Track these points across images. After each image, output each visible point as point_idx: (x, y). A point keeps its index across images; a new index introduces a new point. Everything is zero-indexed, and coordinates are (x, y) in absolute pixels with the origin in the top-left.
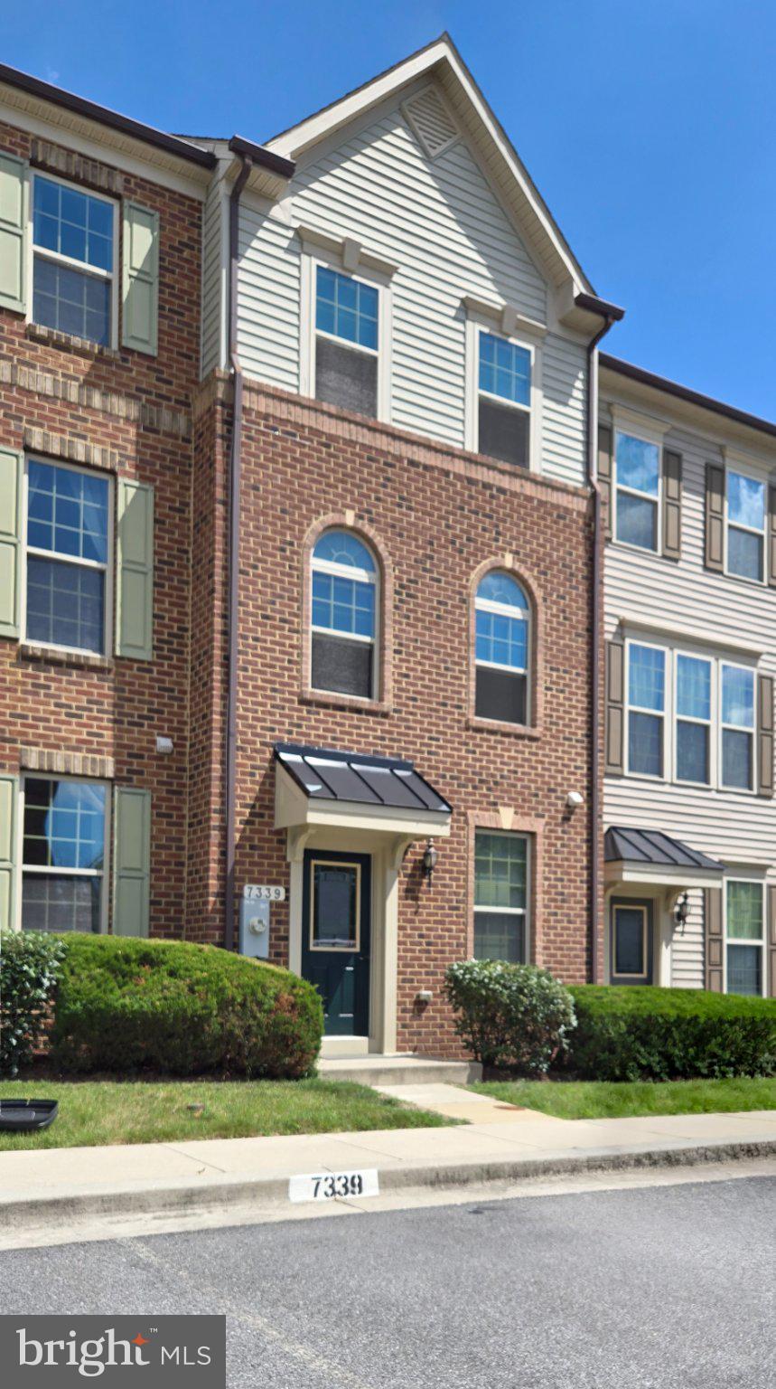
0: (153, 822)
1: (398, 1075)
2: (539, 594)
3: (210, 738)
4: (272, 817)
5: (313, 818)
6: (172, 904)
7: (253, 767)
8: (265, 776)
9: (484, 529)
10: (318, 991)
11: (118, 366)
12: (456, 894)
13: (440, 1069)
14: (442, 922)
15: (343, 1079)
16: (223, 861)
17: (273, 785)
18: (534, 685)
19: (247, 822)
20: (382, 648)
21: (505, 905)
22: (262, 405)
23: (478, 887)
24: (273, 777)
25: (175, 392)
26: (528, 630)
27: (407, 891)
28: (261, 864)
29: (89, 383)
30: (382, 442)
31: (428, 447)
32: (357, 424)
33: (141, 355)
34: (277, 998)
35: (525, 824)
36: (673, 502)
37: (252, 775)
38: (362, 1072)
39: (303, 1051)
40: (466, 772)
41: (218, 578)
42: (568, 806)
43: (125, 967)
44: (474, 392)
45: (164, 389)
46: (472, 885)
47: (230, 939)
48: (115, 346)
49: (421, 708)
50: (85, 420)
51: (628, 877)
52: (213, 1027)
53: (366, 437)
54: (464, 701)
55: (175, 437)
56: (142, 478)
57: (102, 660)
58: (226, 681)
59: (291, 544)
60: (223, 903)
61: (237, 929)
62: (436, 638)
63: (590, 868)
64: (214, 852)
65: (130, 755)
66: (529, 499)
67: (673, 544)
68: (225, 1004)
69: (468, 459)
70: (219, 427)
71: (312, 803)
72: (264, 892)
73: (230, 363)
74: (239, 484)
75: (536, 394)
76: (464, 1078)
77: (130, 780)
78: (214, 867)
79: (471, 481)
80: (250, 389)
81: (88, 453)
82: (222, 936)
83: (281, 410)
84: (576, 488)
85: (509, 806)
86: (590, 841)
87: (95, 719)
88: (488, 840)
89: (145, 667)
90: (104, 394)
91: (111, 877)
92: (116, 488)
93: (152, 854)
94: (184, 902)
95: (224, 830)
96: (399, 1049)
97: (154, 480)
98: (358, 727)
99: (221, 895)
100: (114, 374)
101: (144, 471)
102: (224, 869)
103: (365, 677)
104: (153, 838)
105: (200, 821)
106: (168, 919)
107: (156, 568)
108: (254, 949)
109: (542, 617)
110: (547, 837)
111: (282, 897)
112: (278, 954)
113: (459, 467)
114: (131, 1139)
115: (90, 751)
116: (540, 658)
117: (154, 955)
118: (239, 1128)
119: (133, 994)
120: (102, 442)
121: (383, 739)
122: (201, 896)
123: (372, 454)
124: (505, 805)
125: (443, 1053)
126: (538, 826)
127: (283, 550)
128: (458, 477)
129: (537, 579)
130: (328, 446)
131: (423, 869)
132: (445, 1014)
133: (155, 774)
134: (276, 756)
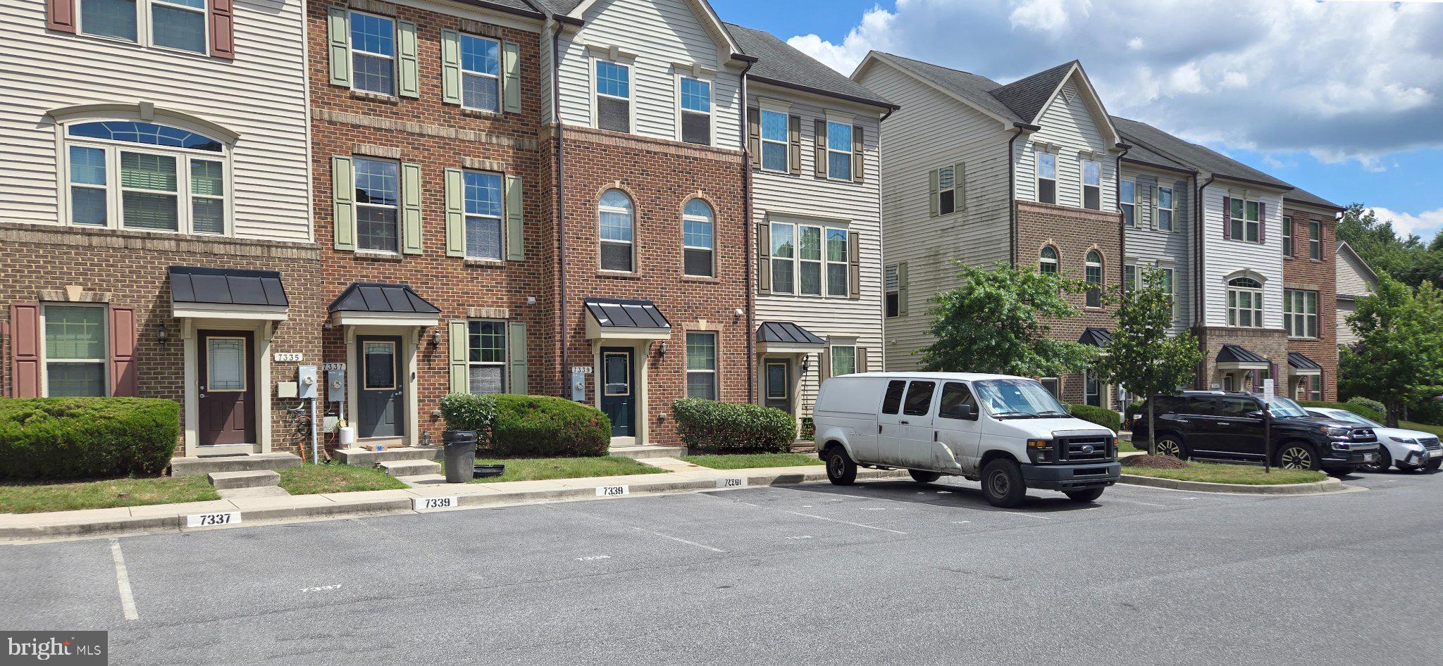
0: (528, 338)
1: (647, 454)
2: (717, 209)
3: (554, 298)
4: (584, 333)
5: (604, 336)
6: (538, 376)
7: (575, 310)
8: (581, 314)
9: (686, 180)
10: (608, 417)
11: (503, 121)
12: (677, 365)
13: (666, 450)
14: (671, 379)
15: (620, 456)
16: (562, 356)
17: (584, 318)
18: (716, 256)
19: (573, 337)
20: (636, 246)
21: (703, 368)
22: (573, 136)
23: (689, 361)
24: (584, 314)
25: (530, 129)
26: (712, 227)
27: (652, 364)
28: (580, 357)
29: (490, 134)
30: (632, 144)
31: (656, 142)
32: (619, 137)
33: (514, 114)
34: (589, 421)
35: (713, 327)
36: (795, 144)
37: (575, 314)
38: (630, 452)
39: (602, 444)
40: (681, 304)
41: (555, 222)
42: (735, 316)
43: (522, 409)
44: (679, 109)
45: (525, 129)
46: (686, 359)
47: (567, 394)
48: (501, 112)
49: (656, 274)
50: (489, 150)
51: (769, 350)
52: (562, 434)
53: (624, 143)
54: (678, 268)
55: (532, 151)
56: (517, 174)
57: (502, 263)
58: (561, 271)
59: (589, 201)
60: (562, 376)
61: (570, 388)
62: (663, 238)
63: (749, 347)
64: (558, 352)
65: (516, 307)
66: (710, 161)
67: (796, 166)
68: (567, 424)
69: (677, 146)
70: (553, 151)
71: (603, 329)
72: (582, 369)
73: (557, 117)
74: (564, 176)
75: (713, 105)
76: (679, 455)
77: (516, 318)
78: (558, 360)
79: (678, 156)
80: (567, 130)
81: (491, 165)
82: (563, 392)
83: (582, 137)
84: (735, 151)
85: (704, 318)
86: (748, 333)
87: (499, 291)
88: (692, 336)
89: (521, 264)
90: (498, 137)
91: (509, 365)
92: (505, 180)
93: (528, 353)
94: (544, 375)
95: (562, 341)
96: (650, 442)
97: (522, 174)
98: (625, 286)
99: (562, 372)
100: (502, 125)
101: (518, 171)
102: (563, 360)
103: (628, 261)
104: (528, 345)
105: (550, 337)
106: (536, 384)
107: (524, 216)
108: (579, 396)
109: (719, 221)
110: (724, 333)
111: (591, 371)
112: (589, 399)
113: (672, 150)
114: (535, 479)
115: (497, 306)
116: (719, 241)
117: (535, 403)
118: (577, 475)
119: (527, 421)
120: (497, 159)
121: (638, 291)
122: (552, 372)
123: (627, 151)
124: (701, 318)
125: (674, 443)
126: (720, 327)
127: (585, 204)
128: (672, 155)
129: (714, 201)
130: (605, 150)
131: (660, 353)
132: (672, 425)
133: (528, 315)
134: (585, 304)
